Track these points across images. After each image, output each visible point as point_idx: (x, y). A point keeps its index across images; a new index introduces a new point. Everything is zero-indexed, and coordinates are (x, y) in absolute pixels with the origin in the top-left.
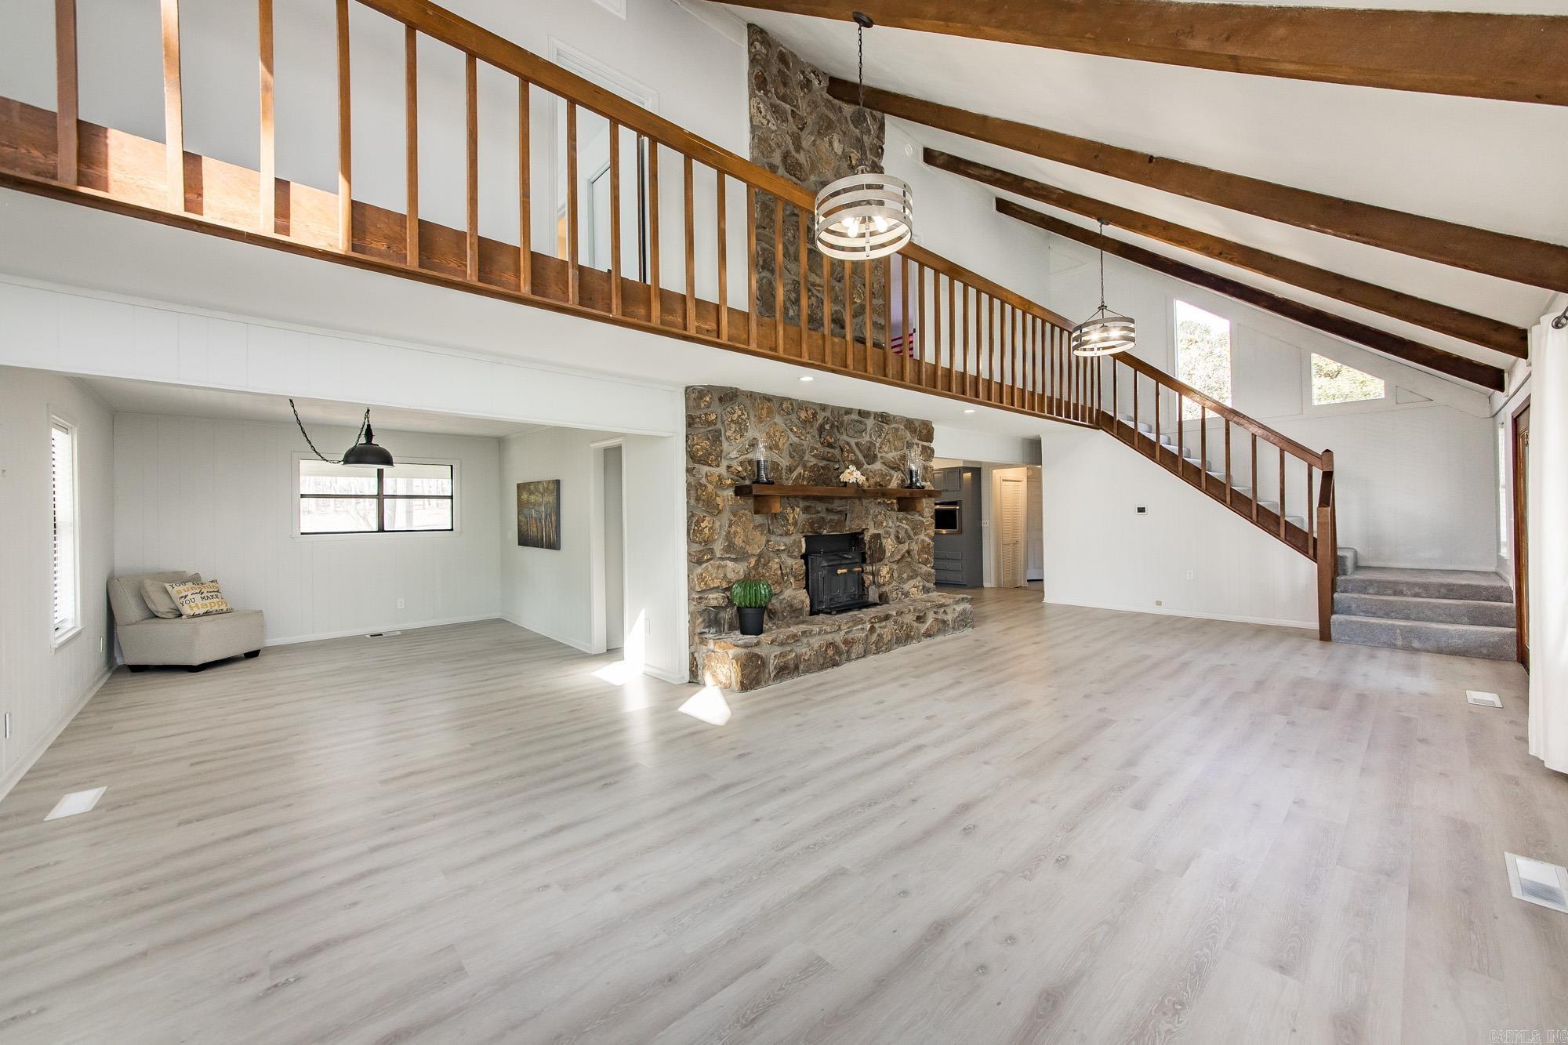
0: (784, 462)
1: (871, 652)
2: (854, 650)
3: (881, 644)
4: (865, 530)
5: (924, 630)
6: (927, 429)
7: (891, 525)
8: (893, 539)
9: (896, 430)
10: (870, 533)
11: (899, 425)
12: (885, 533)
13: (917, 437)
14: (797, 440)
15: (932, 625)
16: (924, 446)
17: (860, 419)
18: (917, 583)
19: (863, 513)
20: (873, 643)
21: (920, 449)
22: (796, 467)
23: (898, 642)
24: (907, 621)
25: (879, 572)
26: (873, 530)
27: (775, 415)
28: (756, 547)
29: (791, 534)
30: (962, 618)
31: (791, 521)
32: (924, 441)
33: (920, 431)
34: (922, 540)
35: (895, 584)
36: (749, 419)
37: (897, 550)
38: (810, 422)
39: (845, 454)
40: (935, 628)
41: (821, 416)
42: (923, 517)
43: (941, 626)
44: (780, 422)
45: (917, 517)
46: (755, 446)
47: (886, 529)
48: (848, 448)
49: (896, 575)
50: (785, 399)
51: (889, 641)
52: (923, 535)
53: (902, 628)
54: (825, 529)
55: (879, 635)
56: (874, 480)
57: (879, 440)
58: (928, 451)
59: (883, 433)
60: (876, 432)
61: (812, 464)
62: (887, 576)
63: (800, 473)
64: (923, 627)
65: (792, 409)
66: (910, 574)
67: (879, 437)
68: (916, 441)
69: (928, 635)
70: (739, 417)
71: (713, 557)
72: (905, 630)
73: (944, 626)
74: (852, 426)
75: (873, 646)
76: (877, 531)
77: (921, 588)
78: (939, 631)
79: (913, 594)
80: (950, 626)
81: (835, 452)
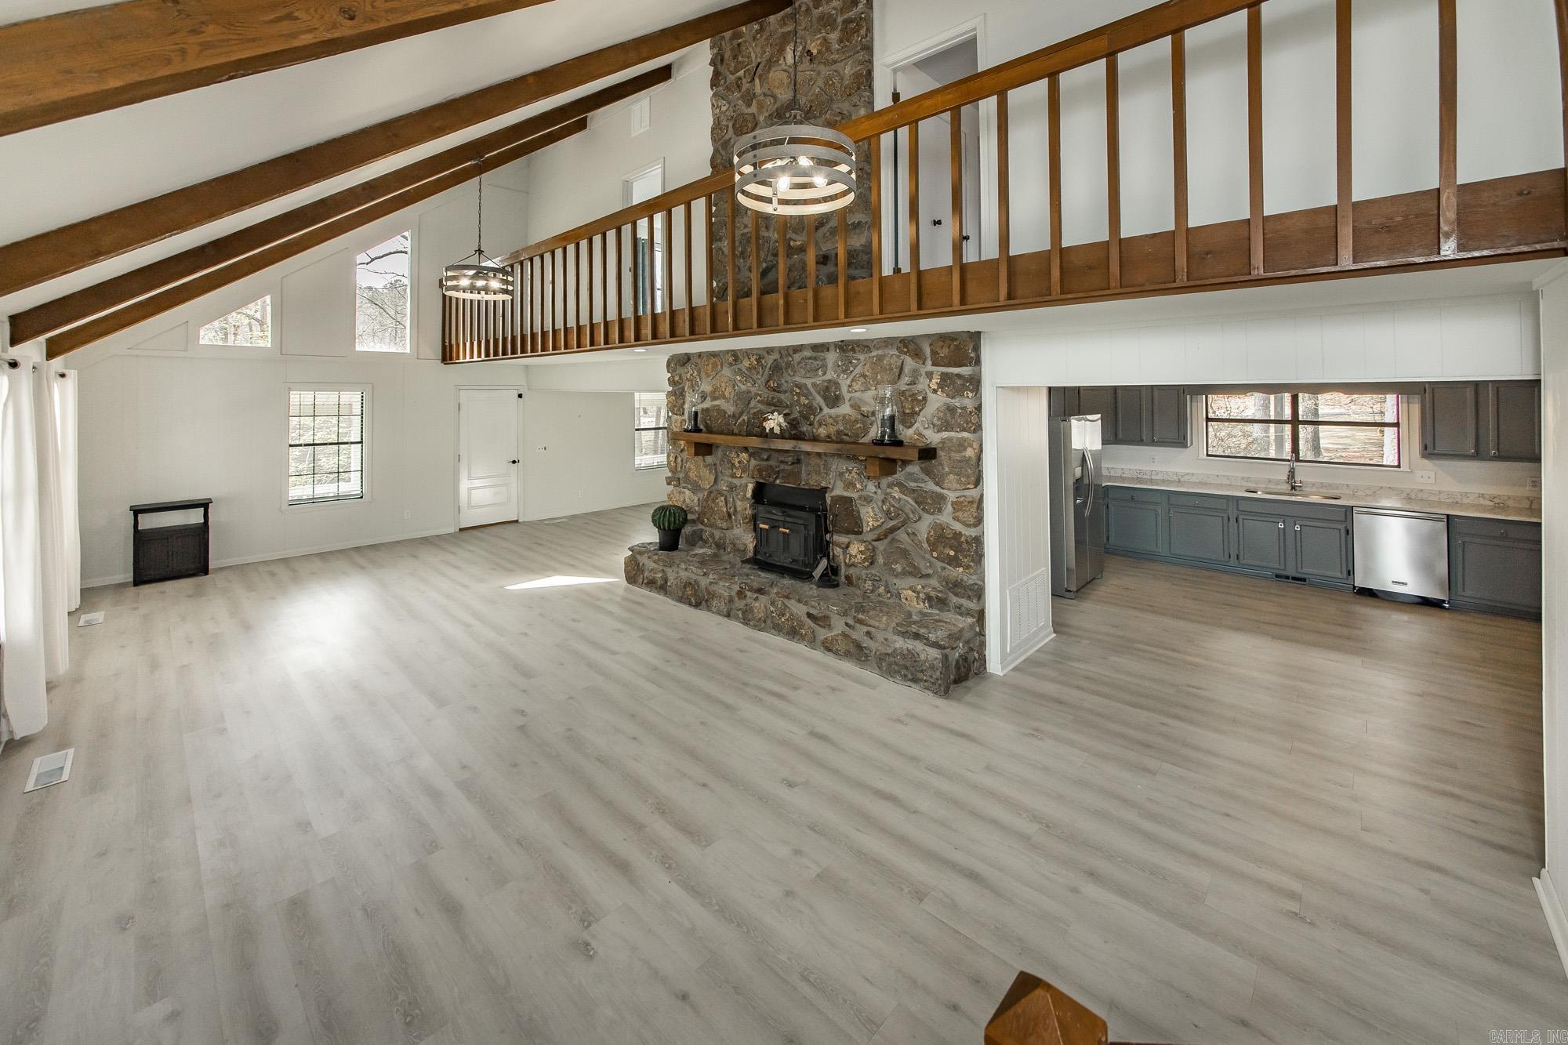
0: (730, 408)
1: (737, 618)
2: (714, 604)
3: (750, 617)
4: (826, 488)
5: (822, 638)
6: (952, 347)
7: (874, 490)
8: (877, 510)
9: (880, 358)
10: (834, 494)
11: (887, 351)
12: (860, 497)
13: (929, 362)
14: (743, 388)
15: (835, 639)
16: (947, 374)
17: (814, 354)
18: (920, 587)
19: (822, 468)
20: (740, 609)
21: (936, 380)
22: (741, 414)
23: (778, 629)
24: (794, 610)
25: (848, 546)
26: (839, 491)
27: (722, 368)
28: (707, 483)
29: (741, 477)
30: (902, 662)
31: (737, 465)
32: (949, 365)
33: (934, 353)
34: (940, 524)
35: (873, 572)
36: (699, 374)
37: (880, 526)
38: (755, 368)
39: (796, 398)
40: (842, 646)
41: (770, 360)
42: (943, 488)
43: (852, 649)
44: (727, 372)
45: (931, 486)
46: (704, 397)
47: (863, 493)
48: (798, 391)
49: (880, 560)
50: (728, 352)
51: (760, 619)
52: (946, 517)
53: (783, 616)
54: (776, 478)
55: (746, 605)
56: (835, 428)
57: (845, 376)
58: (959, 382)
59: (857, 366)
60: (839, 366)
61: (756, 410)
62: (858, 557)
63: (744, 420)
64: (822, 634)
65: (735, 360)
66: (907, 568)
67: (844, 372)
68: (929, 367)
69: (828, 647)
70: (692, 375)
71: (678, 485)
72: (787, 620)
73: (857, 653)
74: (803, 365)
75: (740, 614)
76: (846, 494)
77: (922, 595)
78: (847, 655)
79: (906, 599)
80: (869, 658)
81: (782, 396)
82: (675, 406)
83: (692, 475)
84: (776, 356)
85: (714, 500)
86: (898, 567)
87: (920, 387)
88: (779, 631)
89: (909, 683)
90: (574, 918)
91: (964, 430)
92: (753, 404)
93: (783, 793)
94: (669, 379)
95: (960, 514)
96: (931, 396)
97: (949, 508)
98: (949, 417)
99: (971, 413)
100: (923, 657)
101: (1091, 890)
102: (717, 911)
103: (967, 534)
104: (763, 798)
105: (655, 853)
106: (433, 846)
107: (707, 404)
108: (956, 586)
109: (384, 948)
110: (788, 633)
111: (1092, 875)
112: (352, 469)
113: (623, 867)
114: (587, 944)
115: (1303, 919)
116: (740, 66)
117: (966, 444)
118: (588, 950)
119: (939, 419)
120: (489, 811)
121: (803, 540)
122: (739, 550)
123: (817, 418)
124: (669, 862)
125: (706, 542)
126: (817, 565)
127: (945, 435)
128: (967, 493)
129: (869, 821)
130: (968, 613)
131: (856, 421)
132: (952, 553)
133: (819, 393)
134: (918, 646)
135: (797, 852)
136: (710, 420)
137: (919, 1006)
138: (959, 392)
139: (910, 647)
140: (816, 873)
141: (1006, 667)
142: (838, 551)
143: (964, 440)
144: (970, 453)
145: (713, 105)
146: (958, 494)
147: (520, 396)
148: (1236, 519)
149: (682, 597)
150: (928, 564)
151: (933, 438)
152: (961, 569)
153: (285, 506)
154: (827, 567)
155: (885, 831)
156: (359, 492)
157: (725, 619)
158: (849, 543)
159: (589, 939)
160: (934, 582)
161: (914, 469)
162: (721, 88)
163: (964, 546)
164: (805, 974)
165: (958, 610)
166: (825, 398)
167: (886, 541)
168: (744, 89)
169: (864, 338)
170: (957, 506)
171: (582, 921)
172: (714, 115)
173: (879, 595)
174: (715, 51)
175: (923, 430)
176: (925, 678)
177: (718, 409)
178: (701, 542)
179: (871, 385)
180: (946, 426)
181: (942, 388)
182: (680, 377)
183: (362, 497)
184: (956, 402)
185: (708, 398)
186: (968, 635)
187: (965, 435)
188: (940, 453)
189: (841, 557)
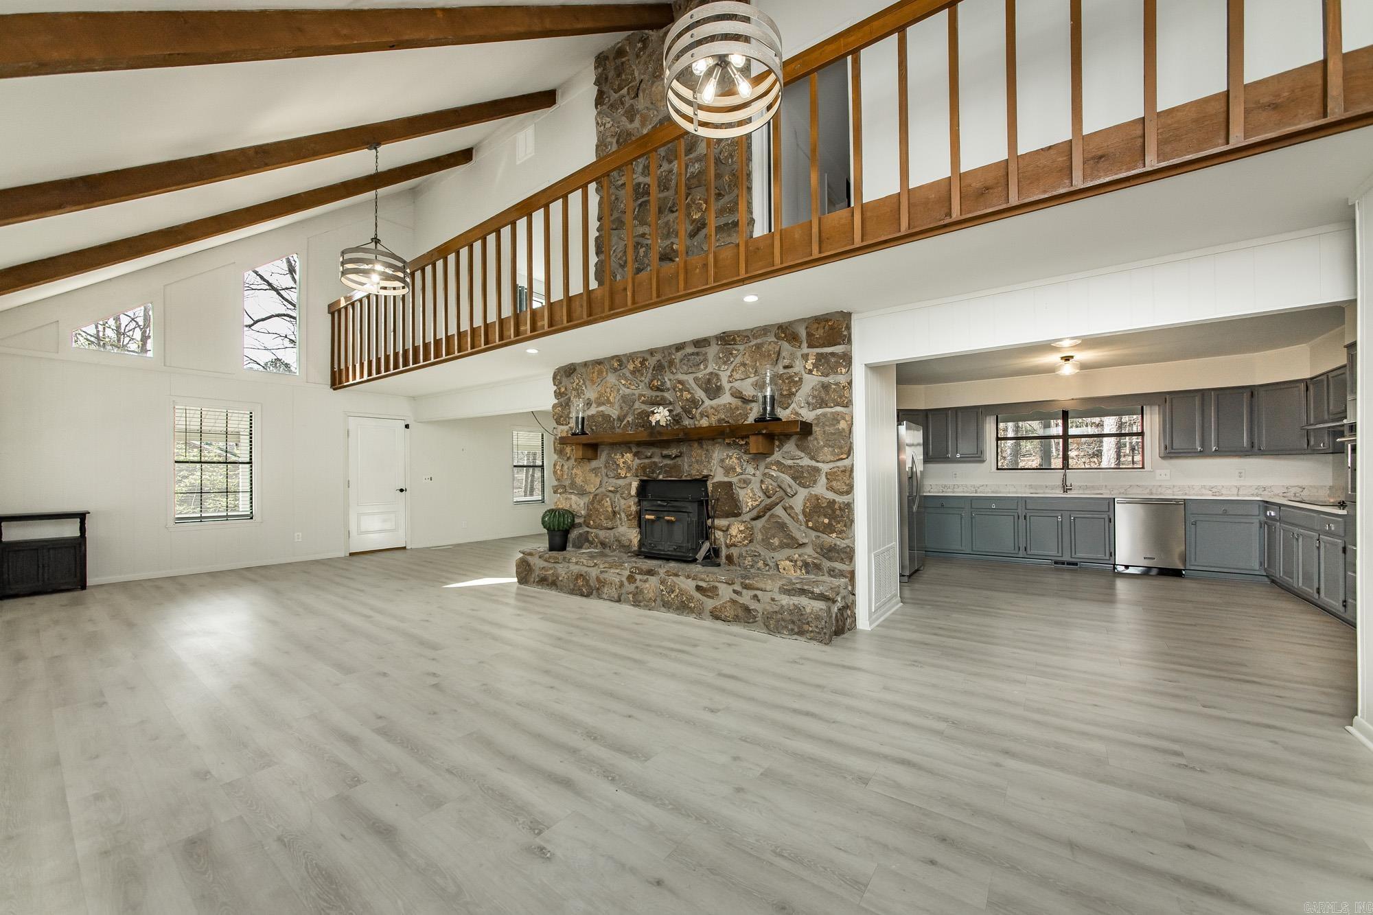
0: (614, 412)
1: (627, 601)
2: (605, 591)
3: (641, 598)
4: (707, 476)
5: (710, 608)
6: (827, 327)
7: (753, 472)
8: (756, 490)
9: (759, 347)
10: (715, 480)
11: (765, 339)
12: (740, 481)
13: (805, 345)
14: (627, 391)
15: (723, 606)
16: (822, 354)
17: (696, 350)
18: (797, 555)
19: (703, 458)
20: (630, 593)
21: (811, 361)
22: (625, 416)
23: (667, 605)
24: (683, 586)
25: (728, 527)
26: (719, 476)
27: (607, 374)
28: (592, 486)
29: (625, 477)
30: (789, 618)
31: (622, 465)
32: (823, 346)
33: (809, 335)
34: (816, 495)
35: (752, 549)
36: (584, 383)
37: (759, 505)
38: (639, 371)
39: (679, 394)
40: (729, 612)
41: (652, 362)
42: (818, 461)
43: (741, 613)
44: (611, 379)
45: (806, 462)
46: (589, 404)
47: (743, 477)
48: (681, 387)
49: (759, 537)
50: (613, 358)
51: (651, 599)
52: (820, 489)
53: (673, 593)
54: (659, 474)
55: (637, 587)
56: (716, 418)
57: (726, 367)
58: (833, 360)
59: (737, 356)
60: (720, 358)
61: (640, 411)
62: (739, 536)
63: (628, 421)
64: (710, 604)
65: (620, 365)
66: (785, 541)
67: (725, 363)
68: (805, 350)
69: (716, 615)
70: (577, 384)
71: (565, 492)
72: (677, 596)
73: (745, 616)
74: (685, 362)
75: (630, 596)
76: (726, 479)
77: (799, 563)
78: (736, 619)
79: (784, 569)
80: (757, 619)
81: (666, 395)
82: (561, 417)
83: (579, 481)
84: (658, 357)
85: (599, 502)
86: (776, 541)
87: (796, 369)
88: (669, 608)
89: (795, 637)
90: (524, 828)
91: (837, 405)
92: (637, 405)
93: (708, 717)
94: (555, 392)
95: (834, 483)
96: (806, 377)
97: (823, 480)
98: (823, 395)
99: (844, 387)
100: (808, 610)
101: (1011, 763)
102: (672, 809)
103: (841, 501)
104: (690, 722)
105: (595, 770)
106: (356, 781)
107: (593, 411)
108: (829, 552)
109: (308, 872)
110: (678, 609)
111: (1007, 752)
112: (241, 490)
113: (566, 783)
114: (542, 849)
115: (1193, 769)
116: (624, 84)
117: (839, 418)
118: (544, 853)
119: (814, 397)
120: (412, 749)
121: (686, 528)
122: (624, 546)
123: (699, 411)
124: (611, 775)
125: (591, 543)
126: (700, 549)
127: (819, 411)
128: (840, 464)
129: (795, 731)
130: (842, 574)
131: (737, 408)
132: (826, 521)
133: (700, 387)
134: (803, 601)
135: (736, 759)
136: (595, 426)
137: (898, 865)
138: (834, 370)
139: (796, 603)
140: (760, 773)
141: (873, 623)
142: (719, 534)
143: (838, 413)
144: (843, 425)
145: (598, 123)
146: (831, 465)
147: (407, 426)
148: (1025, 516)
149: (573, 590)
150: (804, 535)
151: (808, 415)
152: (834, 535)
153: (171, 523)
154: (709, 549)
155: (811, 737)
156: (249, 513)
157: (617, 604)
158: (729, 525)
159: (543, 844)
160: (809, 550)
161: (790, 447)
162: (604, 107)
163: (838, 512)
164: (778, 851)
165: (832, 573)
166: (706, 391)
167: (764, 519)
168: (627, 105)
169: (744, 329)
170: (830, 476)
171: (532, 829)
172: (599, 132)
173: (758, 569)
174: (600, 70)
175: (799, 409)
176: (810, 629)
177: (602, 415)
178: (587, 544)
179: (751, 373)
180: (822, 403)
181: (817, 367)
182: (566, 389)
183: (252, 518)
184: (831, 379)
185: (594, 405)
186: (843, 592)
187: (839, 409)
188: (815, 428)
189: (722, 540)
